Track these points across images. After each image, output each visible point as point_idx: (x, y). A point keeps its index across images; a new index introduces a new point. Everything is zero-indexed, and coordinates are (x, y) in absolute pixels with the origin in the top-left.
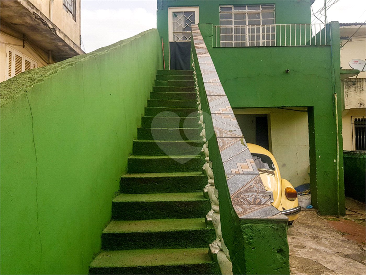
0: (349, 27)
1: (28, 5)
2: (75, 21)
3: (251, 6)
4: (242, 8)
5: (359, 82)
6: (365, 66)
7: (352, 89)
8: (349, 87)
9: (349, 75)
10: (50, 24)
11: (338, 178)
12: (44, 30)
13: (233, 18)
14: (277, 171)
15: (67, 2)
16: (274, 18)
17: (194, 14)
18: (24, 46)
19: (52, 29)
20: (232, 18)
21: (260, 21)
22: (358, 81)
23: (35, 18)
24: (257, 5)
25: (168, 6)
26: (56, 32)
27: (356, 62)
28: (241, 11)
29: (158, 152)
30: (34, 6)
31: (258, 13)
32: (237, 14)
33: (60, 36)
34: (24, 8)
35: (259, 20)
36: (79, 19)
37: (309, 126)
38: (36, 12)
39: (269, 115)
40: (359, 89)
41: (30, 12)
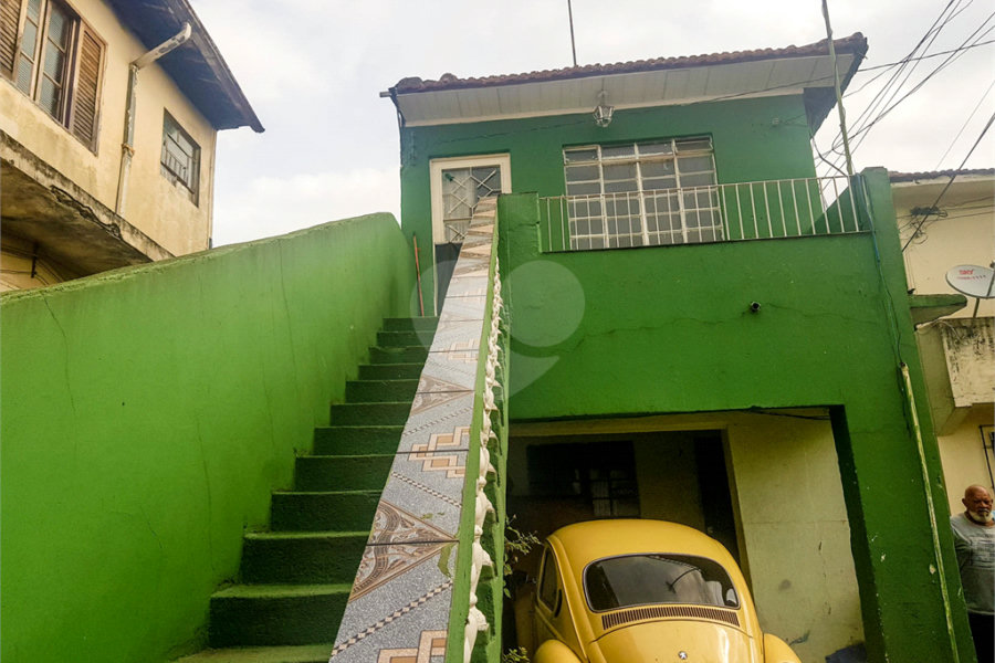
0: (932, 182)
1: (37, 169)
2: (197, 205)
3: (645, 143)
4: (622, 150)
5: (985, 328)
6: (992, 283)
7: (968, 348)
8: (958, 343)
9: (939, 310)
10: (104, 213)
11: (950, 627)
12: (87, 230)
13: (602, 175)
14: (746, 611)
15: (173, 160)
16: (712, 169)
17: (499, 172)
18: (33, 274)
19: (109, 225)
20: (598, 177)
21: (674, 180)
22: (981, 326)
23: (56, 201)
24: (664, 140)
25: (431, 157)
26: (122, 232)
27: (965, 272)
28: (622, 158)
29: (320, 572)
30: (56, 171)
31: (668, 160)
32: (612, 165)
33: (133, 244)
34: (25, 177)
35: (672, 176)
36: (206, 198)
37: (840, 463)
38: (59, 186)
39: (726, 431)
40: (988, 348)
41: (39, 185)
